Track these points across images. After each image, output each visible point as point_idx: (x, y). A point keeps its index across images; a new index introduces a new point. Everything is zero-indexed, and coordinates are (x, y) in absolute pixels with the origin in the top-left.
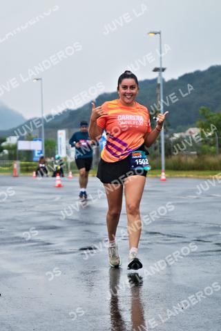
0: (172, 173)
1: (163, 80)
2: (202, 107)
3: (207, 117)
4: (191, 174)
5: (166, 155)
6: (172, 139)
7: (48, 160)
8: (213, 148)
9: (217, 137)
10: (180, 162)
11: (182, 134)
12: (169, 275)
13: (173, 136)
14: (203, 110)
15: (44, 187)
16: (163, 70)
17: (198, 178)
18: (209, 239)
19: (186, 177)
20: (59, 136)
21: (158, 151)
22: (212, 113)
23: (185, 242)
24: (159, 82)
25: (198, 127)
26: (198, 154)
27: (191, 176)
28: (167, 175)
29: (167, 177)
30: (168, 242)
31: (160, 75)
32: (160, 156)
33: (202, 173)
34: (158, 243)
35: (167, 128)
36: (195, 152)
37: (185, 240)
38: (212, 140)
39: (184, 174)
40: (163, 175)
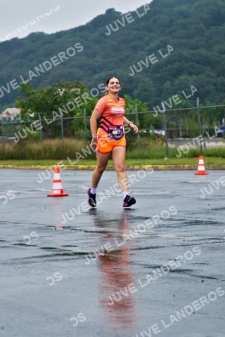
3: (28, 95)
4: (10, 164)
9: (40, 119)
17: (17, 169)
19: (4, 168)
22: (34, 91)
23: (4, 247)
25: (17, 107)
27: (10, 166)
33: (22, 162)
36: (14, 138)
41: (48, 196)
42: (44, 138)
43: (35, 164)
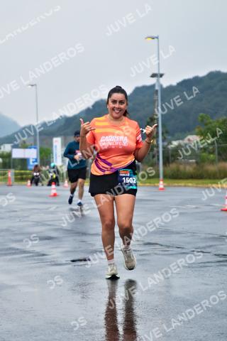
0: (171, 182)
1: (161, 86)
2: (201, 114)
3: (206, 125)
4: (190, 183)
5: (164, 164)
6: (170, 147)
7: (44, 168)
8: (212, 156)
9: (216, 145)
10: (178, 170)
11: (181, 141)
12: (167, 287)
13: (171, 144)
14: (201, 117)
15: (39, 196)
16: (161, 75)
17: (196, 187)
18: (208, 250)
19: (185, 186)
20: (54, 144)
21: (155, 159)
22: (211, 121)
23: (184, 253)
24: (157, 88)
25: (197, 134)
26: (197, 163)
27: (190, 184)
28: (165, 184)
29: (164, 186)
30: (166, 253)
31: (158, 81)
32: (158, 164)
33: (200, 181)
34: (156, 254)
35: (165, 135)
36: (194, 161)
37: (184, 251)
38: (211, 148)
39: (182, 183)
40: (161, 184)
41: (222, 210)
42: (219, 160)
43: (212, 183)
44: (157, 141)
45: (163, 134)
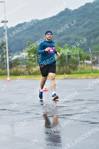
0: (14, 77)
1: (7, 27)
2: (28, 42)
5: (10, 68)
8: (34, 63)
9: (36, 57)
10: (17, 71)
14: (28, 43)
18: (32, 112)
21: (5, 65)
24: (5, 28)
26: (27, 67)
28: (11, 78)
29: (10, 79)
31: (5, 24)
32: (7, 68)
34: (5, 115)
36: (25, 66)
38: (34, 59)
40: (8, 78)
44: (6, 56)
45: (8, 52)
